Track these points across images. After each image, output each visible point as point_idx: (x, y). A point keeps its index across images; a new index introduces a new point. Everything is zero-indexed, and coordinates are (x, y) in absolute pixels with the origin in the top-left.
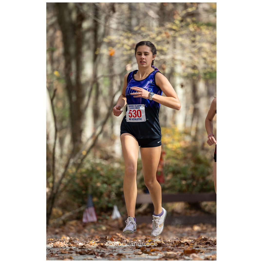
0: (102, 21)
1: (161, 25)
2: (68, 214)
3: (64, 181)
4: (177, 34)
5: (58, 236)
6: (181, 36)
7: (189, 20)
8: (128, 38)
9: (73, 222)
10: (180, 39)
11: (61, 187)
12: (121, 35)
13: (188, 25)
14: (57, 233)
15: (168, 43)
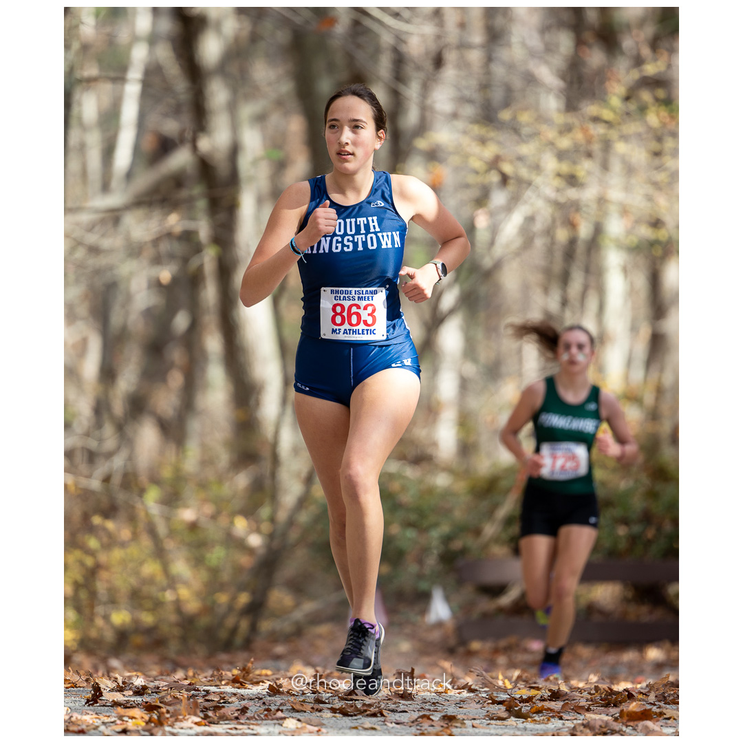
0: (412, 91)
1: (571, 106)
2: (309, 607)
3: (304, 518)
4: (613, 134)
5: (282, 664)
6: (624, 138)
7: (646, 96)
8: (483, 141)
9: (323, 629)
10: (620, 147)
11: (294, 535)
12: (465, 132)
13: (643, 109)
14: (278, 658)
15: (589, 155)
